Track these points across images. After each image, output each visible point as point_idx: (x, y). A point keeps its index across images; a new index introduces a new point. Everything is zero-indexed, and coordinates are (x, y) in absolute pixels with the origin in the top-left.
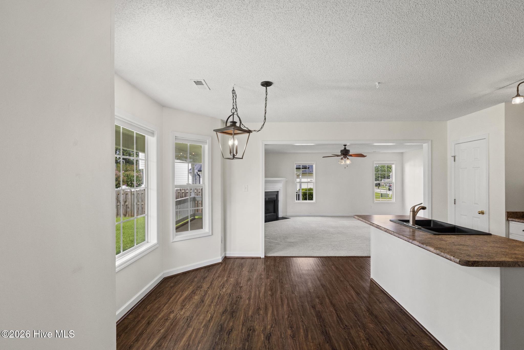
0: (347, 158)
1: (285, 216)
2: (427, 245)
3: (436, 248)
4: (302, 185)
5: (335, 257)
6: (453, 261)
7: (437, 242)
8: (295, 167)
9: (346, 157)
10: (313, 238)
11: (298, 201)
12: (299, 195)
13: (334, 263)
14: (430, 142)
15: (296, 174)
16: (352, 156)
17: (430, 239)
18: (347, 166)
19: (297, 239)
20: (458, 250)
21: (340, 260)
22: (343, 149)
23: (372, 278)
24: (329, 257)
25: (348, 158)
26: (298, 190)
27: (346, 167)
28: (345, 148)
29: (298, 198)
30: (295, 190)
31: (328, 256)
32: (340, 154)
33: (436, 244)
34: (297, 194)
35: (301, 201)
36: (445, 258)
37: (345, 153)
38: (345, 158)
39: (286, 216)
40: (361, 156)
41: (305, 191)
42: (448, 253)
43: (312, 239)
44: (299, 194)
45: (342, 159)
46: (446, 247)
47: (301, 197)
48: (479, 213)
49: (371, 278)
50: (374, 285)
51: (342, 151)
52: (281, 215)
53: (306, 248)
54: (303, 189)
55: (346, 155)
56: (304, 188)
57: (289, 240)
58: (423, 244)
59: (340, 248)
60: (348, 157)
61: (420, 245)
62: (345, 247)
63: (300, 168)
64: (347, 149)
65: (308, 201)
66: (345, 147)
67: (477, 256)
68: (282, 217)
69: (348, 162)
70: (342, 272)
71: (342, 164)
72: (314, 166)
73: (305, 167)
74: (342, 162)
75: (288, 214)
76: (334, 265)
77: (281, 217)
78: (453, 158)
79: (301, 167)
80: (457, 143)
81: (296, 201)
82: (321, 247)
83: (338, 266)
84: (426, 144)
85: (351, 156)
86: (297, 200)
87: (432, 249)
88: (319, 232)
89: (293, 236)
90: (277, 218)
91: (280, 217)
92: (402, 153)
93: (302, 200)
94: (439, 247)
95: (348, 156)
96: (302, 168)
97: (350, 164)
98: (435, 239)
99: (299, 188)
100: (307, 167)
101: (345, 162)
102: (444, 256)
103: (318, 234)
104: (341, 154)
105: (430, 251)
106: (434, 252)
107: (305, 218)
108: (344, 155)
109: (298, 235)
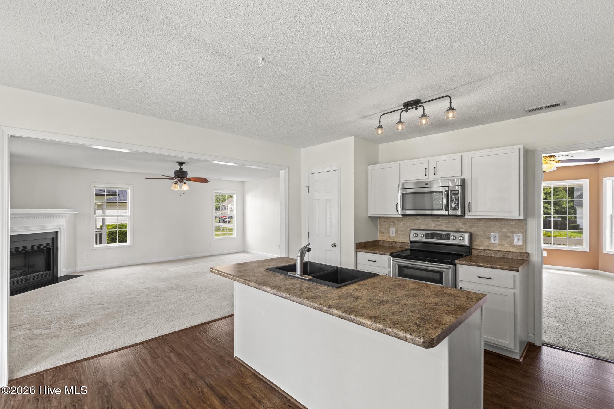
0: (183, 183)
1: (73, 273)
2: (263, 286)
3: (273, 287)
4: (107, 220)
5: (174, 333)
6: (289, 300)
7: (272, 279)
8: (94, 193)
9: (183, 181)
10: (129, 306)
11: (99, 246)
12: (101, 235)
13: (174, 346)
14: (287, 169)
15: (96, 203)
16: (191, 181)
17: (265, 278)
18: (184, 193)
19: (98, 314)
20: (291, 285)
21: (183, 337)
22: (178, 169)
23: (236, 357)
24: (162, 337)
25: (185, 183)
26: (98, 226)
27: (182, 194)
28: (181, 169)
29: (99, 239)
30: (94, 226)
31: (161, 335)
32: (173, 176)
33: (271, 283)
34: (97, 233)
35: (105, 245)
36: (281, 297)
37: (181, 176)
38: (180, 182)
39: (76, 272)
40: (204, 180)
41: (112, 228)
42: (284, 291)
43: (128, 308)
44: (100, 233)
45: (176, 183)
46: (281, 284)
47: (105, 237)
48: (332, 246)
49: (234, 357)
50: (243, 369)
51: (176, 172)
52: (62, 271)
53: (117, 330)
54: (108, 225)
55: (183, 179)
56: (110, 224)
57: (80, 321)
58: (259, 284)
59: (178, 314)
60: (184, 181)
61: (257, 286)
62: (186, 310)
63: (104, 195)
64: (184, 170)
65: (118, 244)
66: (181, 167)
67: (306, 288)
68: (67, 276)
69: (185, 187)
70: (189, 361)
71: (176, 190)
72: (129, 192)
73: (112, 194)
74: (176, 188)
75: (79, 268)
76: (173, 350)
77: (62, 275)
78: (307, 189)
79: (106, 193)
80: (311, 173)
81: (96, 246)
82: (145, 321)
83: (180, 351)
84: (284, 171)
85: (189, 179)
86: (96, 243)
87: (269, 289)
88: (141, 291)
89: (90, 311)
90: (53, 279)
91: (61, 277)
92: (243, 182)
93: (108, 243)
94: (275, 286)
95: (186, 180)
96: (107, 195)
97: (188, 191)
98: (270, 276)
99: (101, 224)
100: (116, 193)
101: (181, 187)
102: (281, 296)
103: (138, 296)
104: (175, 176)
105: (267, 292)
106: (270, 292)
107: (112, 270)
108: (179, 177)
109: (99, 306)
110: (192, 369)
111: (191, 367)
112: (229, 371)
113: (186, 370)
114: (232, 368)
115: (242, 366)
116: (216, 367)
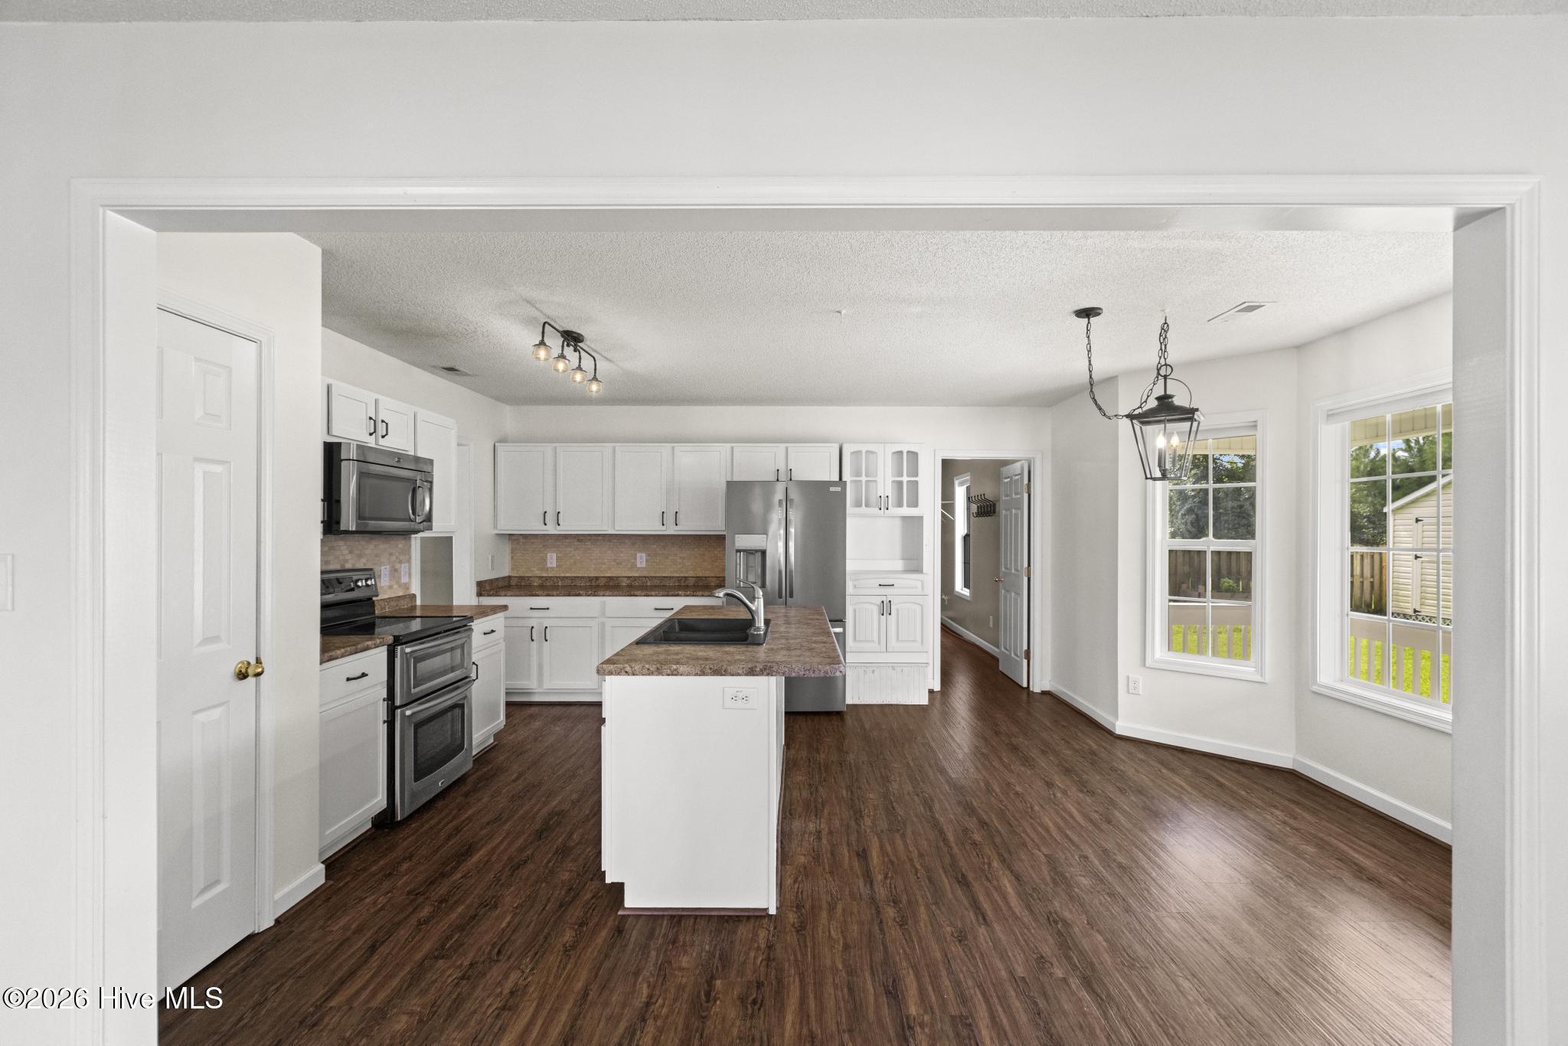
110: (881, 930)
111: (881, 936)
112: (817, 889)
113: (894, 932)
114: (805, 894)
115: (783, 887)
116: (832, 908)
